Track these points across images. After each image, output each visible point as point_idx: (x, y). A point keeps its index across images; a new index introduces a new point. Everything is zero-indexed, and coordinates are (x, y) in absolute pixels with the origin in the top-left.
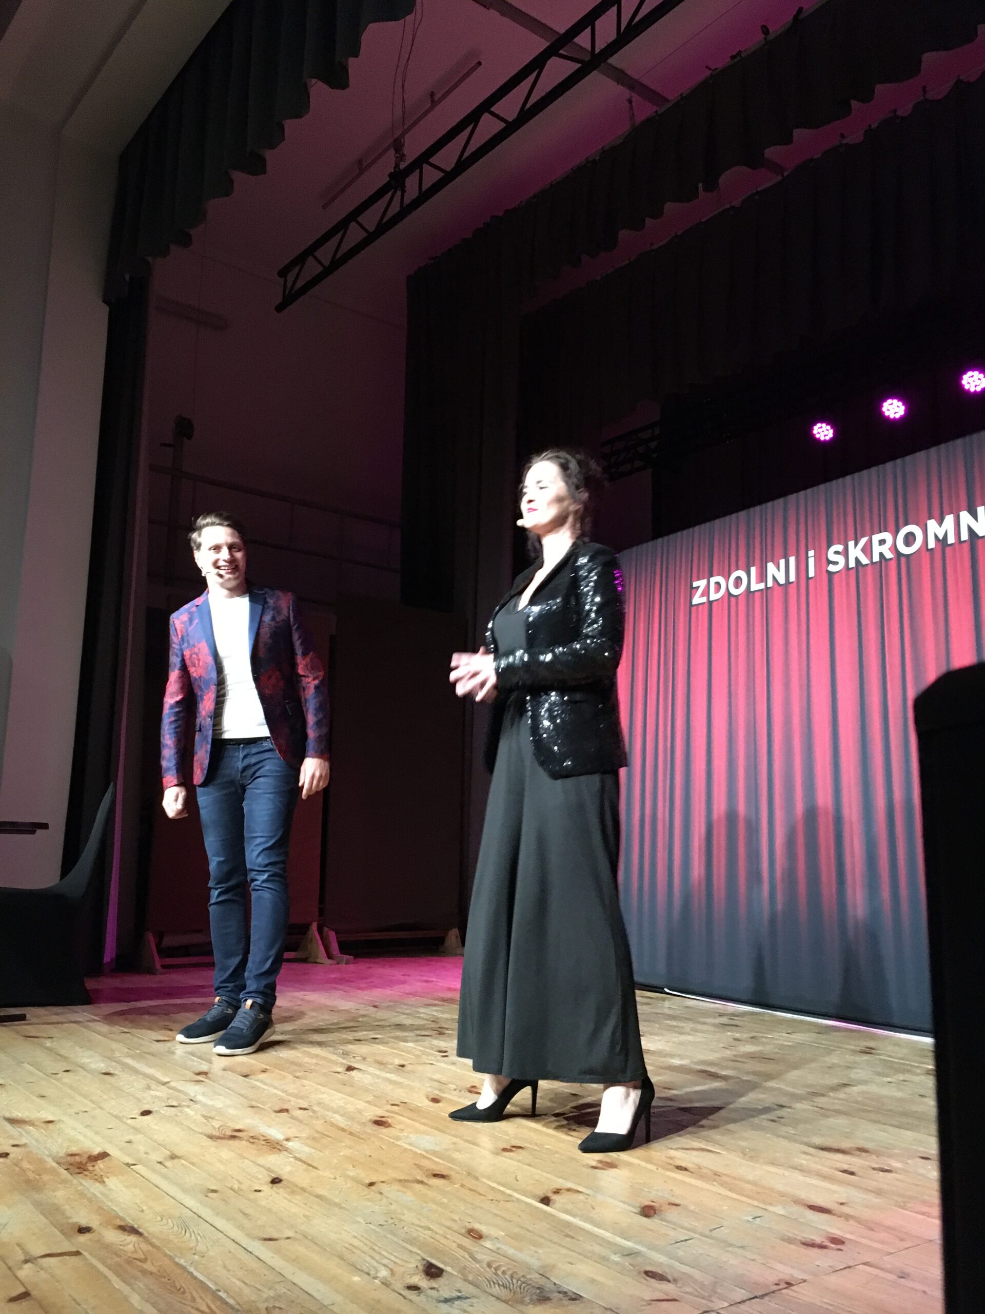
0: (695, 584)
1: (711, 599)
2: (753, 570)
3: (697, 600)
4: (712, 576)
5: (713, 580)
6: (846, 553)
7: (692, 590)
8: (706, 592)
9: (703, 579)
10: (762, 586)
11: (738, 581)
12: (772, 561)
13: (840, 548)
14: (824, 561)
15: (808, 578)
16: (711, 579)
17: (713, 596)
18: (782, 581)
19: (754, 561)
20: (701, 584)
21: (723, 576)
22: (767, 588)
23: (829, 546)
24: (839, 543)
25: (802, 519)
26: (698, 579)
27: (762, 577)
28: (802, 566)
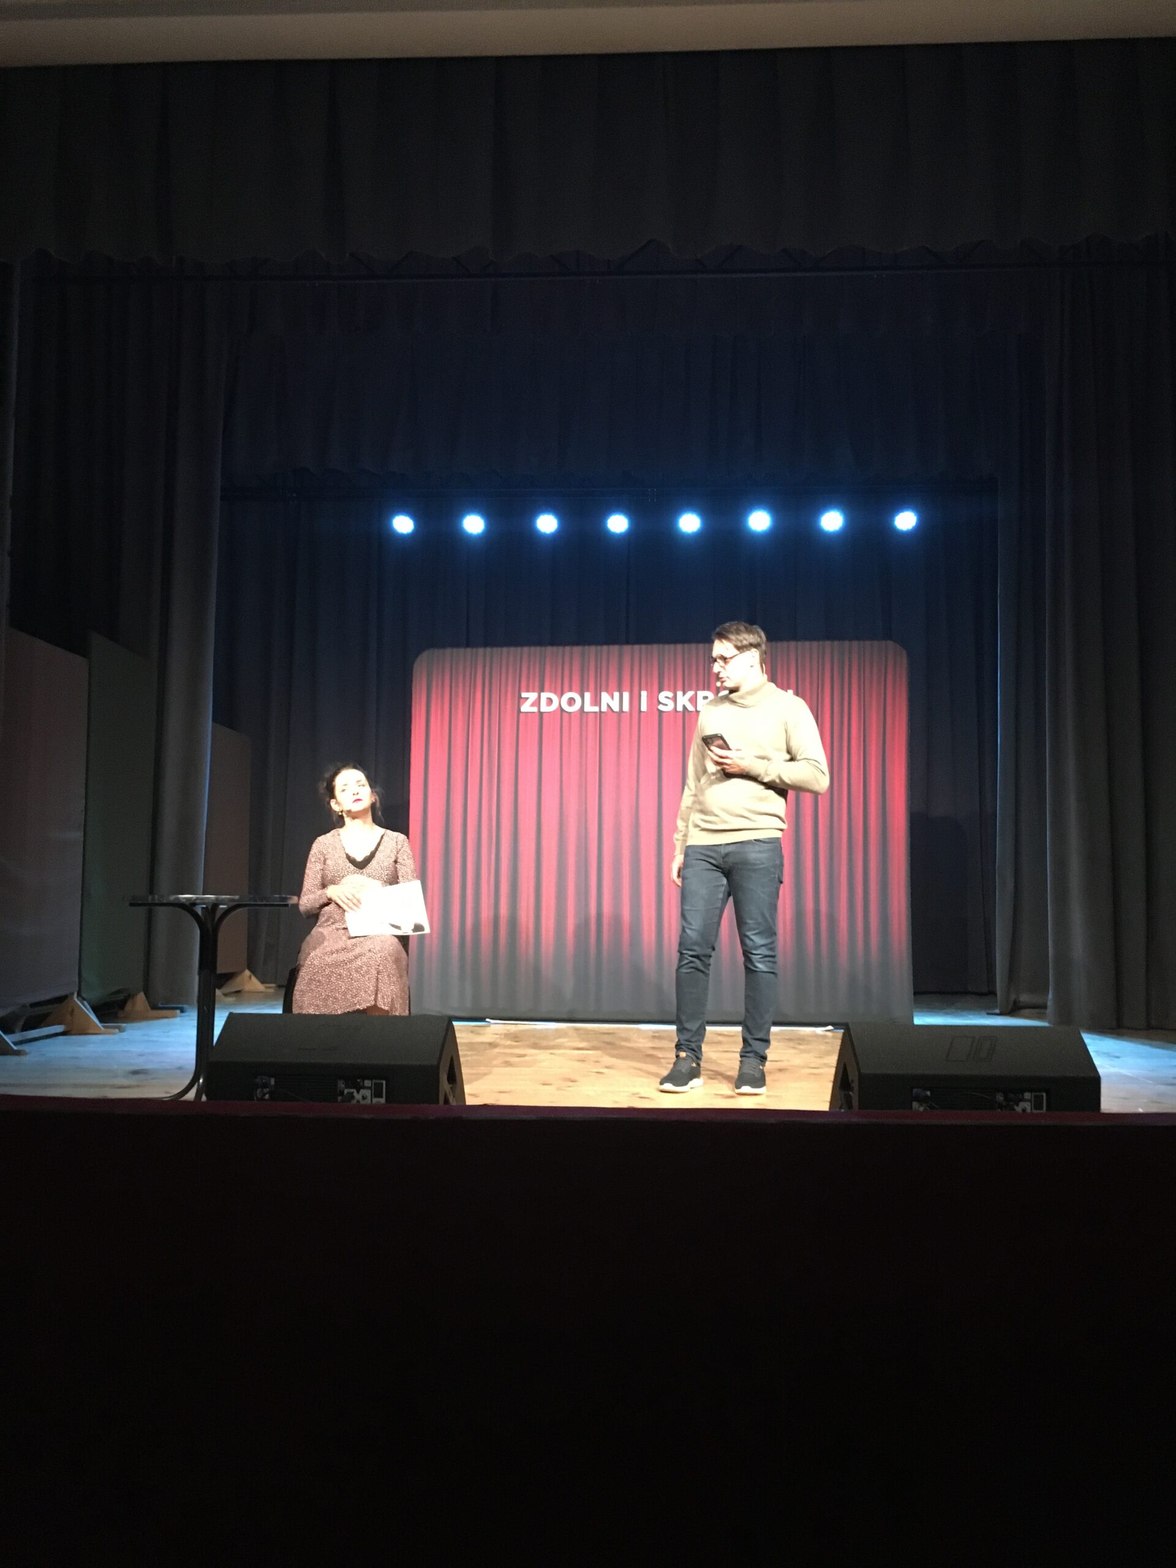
0: (524, 695)
1: (542, 710)
2: (587, 695)
3: (526, 708)
4: (543, 691)
5: (545, 695)
6: (675, 699)
7: (520, 700)
8: (537, 703)
9: (534, 691)
10: (596, 709)
11: (571, 701)
12: (607, 691)
13: (670, 695)
14: (656, 701)
15: (640, 711)
16: (542, 694)
17: (544, 708)
18: (616, 708)
19: (588, 686)
20: (532, 696)
21: (555, 693)
22: (600, 712)
23: (661, 690)
24: (669, 690)
25: (637, 666)
26: (528, 691)
27: (596, 701)
28: (635, 700)
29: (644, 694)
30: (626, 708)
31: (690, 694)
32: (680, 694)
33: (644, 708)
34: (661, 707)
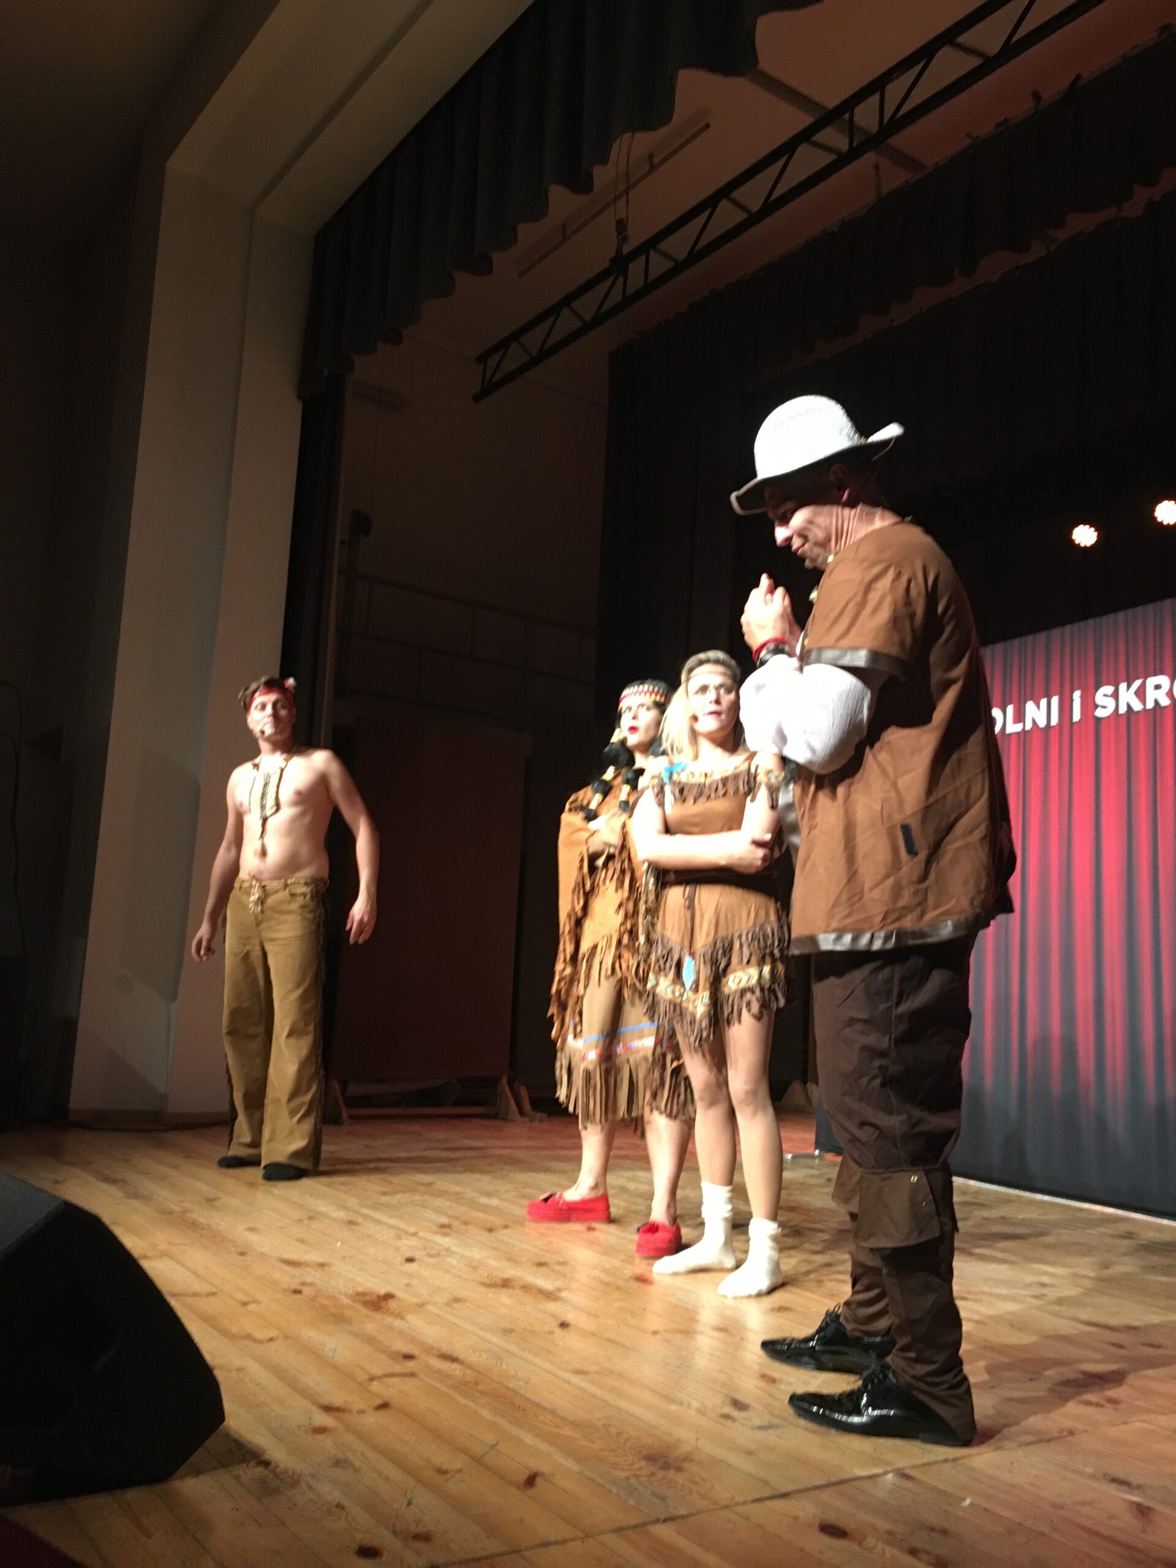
2: (1010, 709)
6: (1115, 695)
10: (1018, 728)
12: (1032, 699)
13: (1109, 690)
14: (1091, 703)
15: (1072, 724)
18: (1043, 723)
19: (1011, 698)
22: (1025, 731)
23: (1098, 686)
24: (1108, 684)
25: (1067, 657)
27: (1020, 718)
28: (1066, 707)
29: (1077, 695)
30: (1054, 721)
31: (1137, 683)
32: (1123, 686)
33: (1077, 716)
34: (1100, 713)
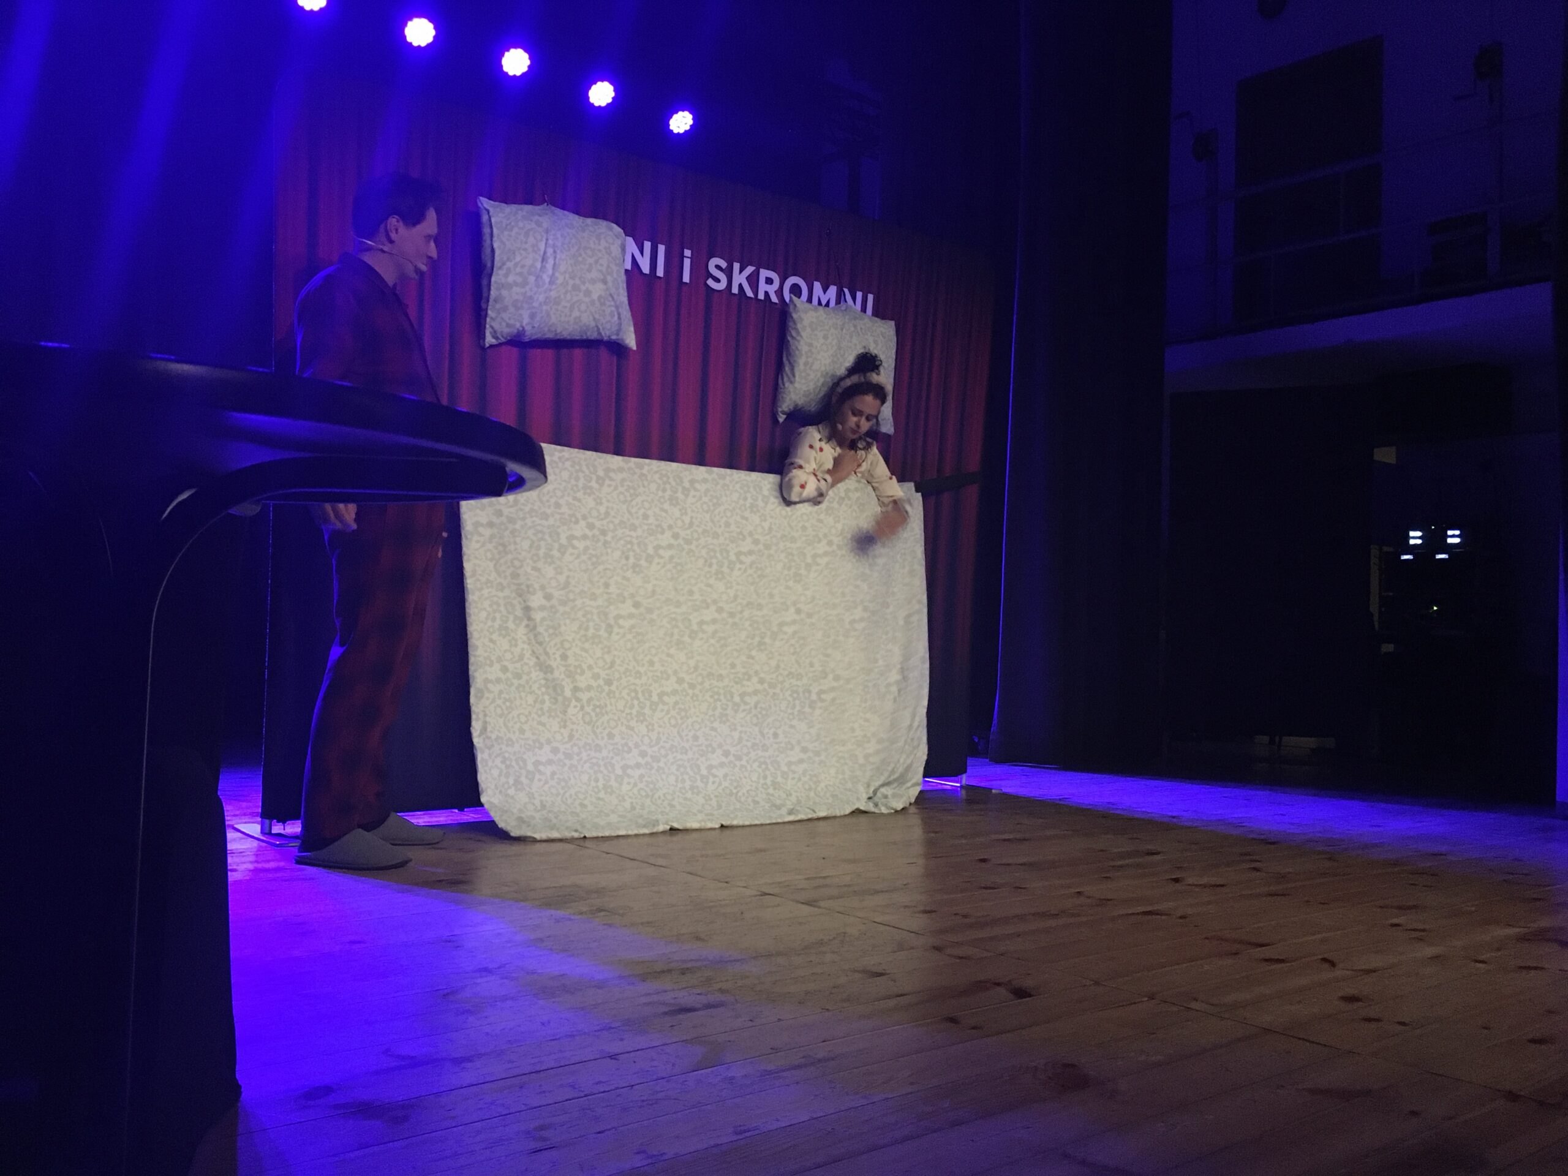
6: (729, 273)
12: (633, 237)
13: (723, 265)
14: (703, 269)
15: (681, 282)
18: (646, 269)
23: (709, 254)
24: (721, 258)
25: (679, 206)
28: (674, 263)
29: (688, 253)
30: (660, 272)
31: (750, 269)
32: (736, 266)
33: (686, 278)
34: (710, 282)
